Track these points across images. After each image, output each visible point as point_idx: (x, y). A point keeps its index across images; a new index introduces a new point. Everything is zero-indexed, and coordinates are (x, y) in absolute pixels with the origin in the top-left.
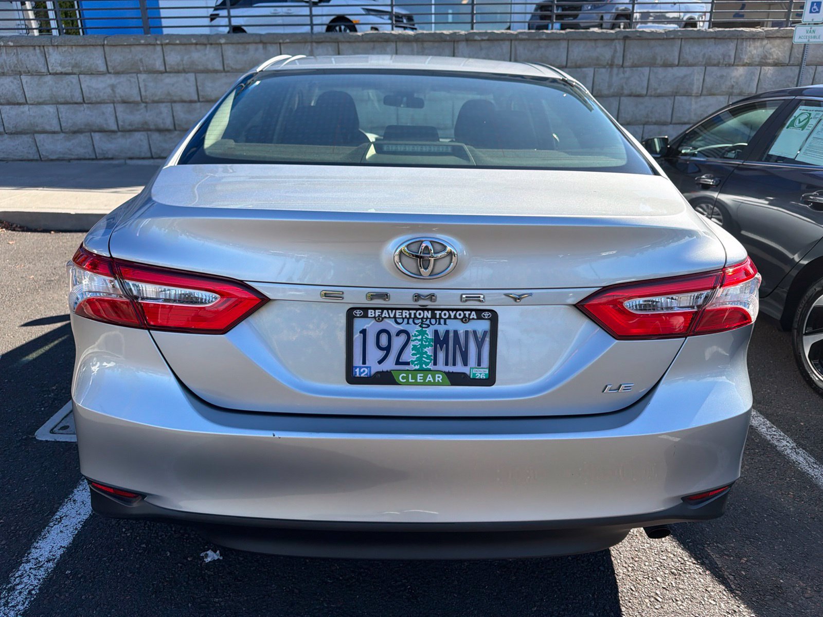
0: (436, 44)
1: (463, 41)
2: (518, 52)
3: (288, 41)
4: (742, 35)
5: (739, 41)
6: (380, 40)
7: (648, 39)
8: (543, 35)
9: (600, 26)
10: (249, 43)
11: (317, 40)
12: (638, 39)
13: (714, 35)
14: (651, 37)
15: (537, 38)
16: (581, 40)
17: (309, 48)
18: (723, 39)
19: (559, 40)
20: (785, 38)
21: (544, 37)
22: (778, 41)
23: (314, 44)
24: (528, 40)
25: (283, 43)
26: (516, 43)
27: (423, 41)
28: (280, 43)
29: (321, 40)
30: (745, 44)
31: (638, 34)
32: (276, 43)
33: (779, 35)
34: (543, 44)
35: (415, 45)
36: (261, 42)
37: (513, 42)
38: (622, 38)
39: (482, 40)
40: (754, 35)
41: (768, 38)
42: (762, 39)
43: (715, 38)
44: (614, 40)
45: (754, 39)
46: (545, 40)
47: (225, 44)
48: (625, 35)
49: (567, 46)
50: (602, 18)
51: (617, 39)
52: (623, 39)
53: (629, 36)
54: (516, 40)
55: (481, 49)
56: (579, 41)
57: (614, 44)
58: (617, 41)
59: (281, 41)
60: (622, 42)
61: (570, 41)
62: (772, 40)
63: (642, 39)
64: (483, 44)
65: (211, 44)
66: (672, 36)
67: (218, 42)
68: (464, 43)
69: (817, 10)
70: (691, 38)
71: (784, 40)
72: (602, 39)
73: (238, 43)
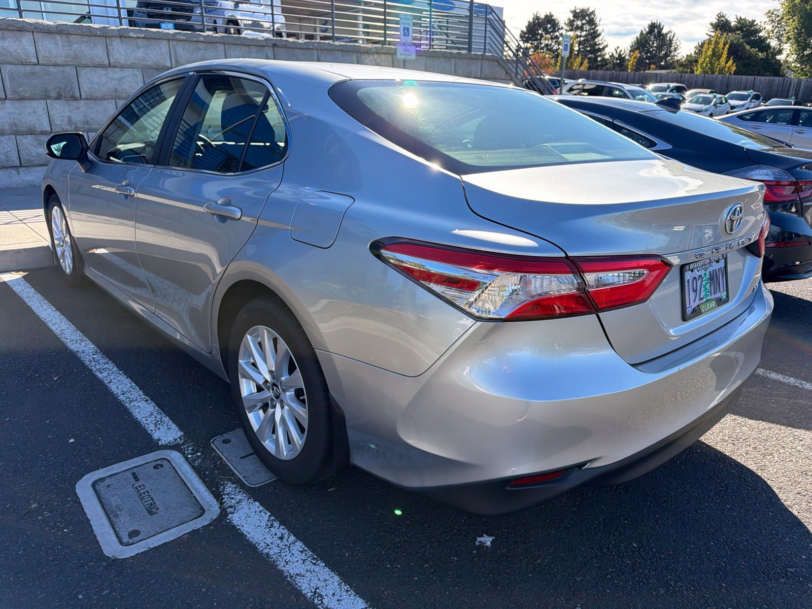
0: (85, 39)
1: (117, 37)
2: (178, 53)
4: (360, 50)
5: (358, 54)
6: (11, 28)
7: (291, 48)
8: (200, 37)
9: (215, 30)
12: (284, 48)
13: (341, 48)
14: (294, 46)
15: (195, 39)
16: (237, 44)
18: (347, 51)
19: (216, 43)
20: (388, 54)
21: (202, 39)
22: (384, 56)
24: (186, 41)
26: (174, 43)
27: (68, 34)
30: (362, 57)
31: (284, 43)
33: (384, 51)
34: (201, 46)
35: (58, 37)
37: (170, 42)
38: (271, 45)
39: (138, 38)
40: (368, 50)
41: (377, 53)
42: (373, 54)
43: (342, 51)
44: (264, 46)
45: (368, 53)
46: (202, 42)
48: (274, 43)
49: (223, 49)
50: (215, 22)
51: (267, 46)
52: (272, 47)
53: (277, 44)
54: (174, 40)
55: (138, 48)
56: (235, 46)
57: (265, 50)
58: (267, 48)
60: (271, 48)
61: (226, 45)
62: (380, 55)
63: (287, 48)
64: (139, 41)
66: (311, 47)
68: (118, 40)
69: (407, 34)
70: (325, 50)
71: (388, 56)
72: (254, 45)
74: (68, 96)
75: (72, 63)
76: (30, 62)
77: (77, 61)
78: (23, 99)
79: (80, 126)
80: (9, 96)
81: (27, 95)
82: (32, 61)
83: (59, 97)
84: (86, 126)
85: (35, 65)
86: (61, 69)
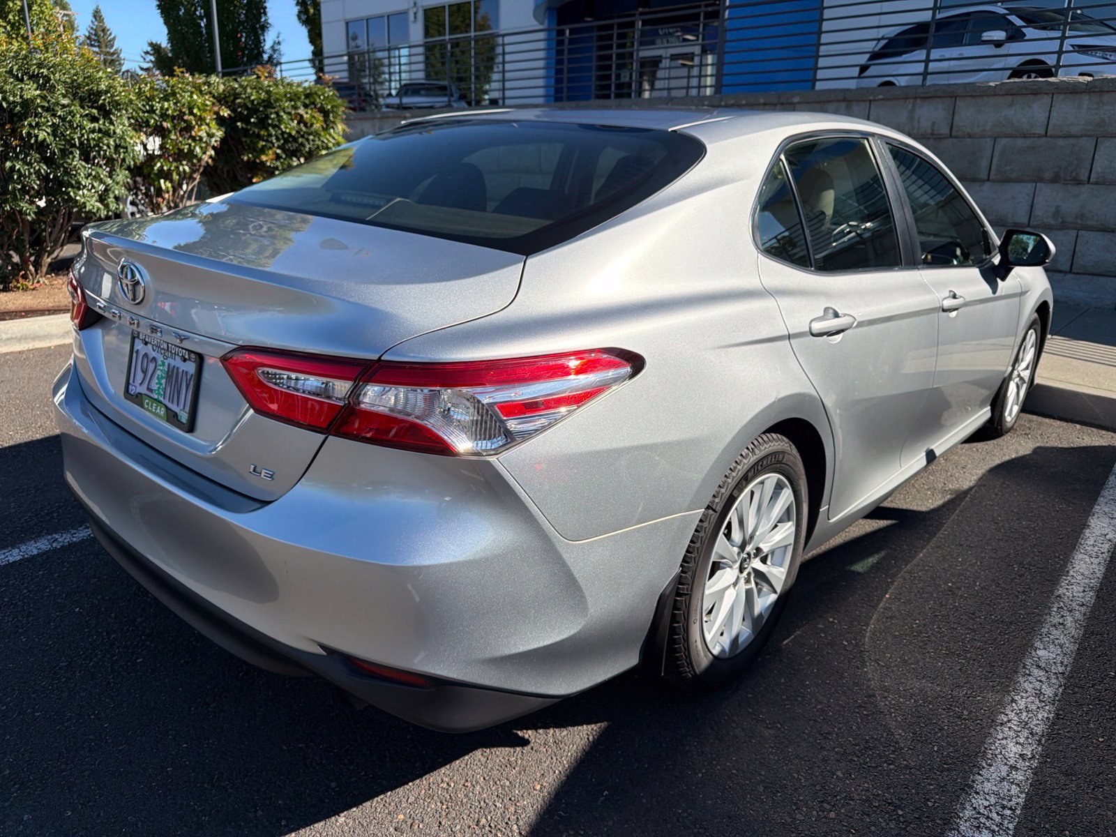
3: (881, 97)
6: (1024, 92)
10: (829, 102)
11: (923, 95)
17: (910, 106)
23: (919, 101)
25: (874, 100)
28: (870, 101)
29: (928, 95)
32: (864, 101)
35: (1086, 97)
36: (844, 100)
47: (799, 103)
59: (871, 98)
65: (782, 104)
67: (790, 101)
73: (815, 102)
74: (1068, 178)
75: (1093, 133)
76: (1034, 134)
77: (1102, 129)
78: (1009, 180)
79: (1069, 220)
80: (992, 177)
81: (1014, 176)
82: (1038, 132)
83: (1055, 180)
84: (1080, 222)
85: (1040, 136)
86: (1072, 141)
